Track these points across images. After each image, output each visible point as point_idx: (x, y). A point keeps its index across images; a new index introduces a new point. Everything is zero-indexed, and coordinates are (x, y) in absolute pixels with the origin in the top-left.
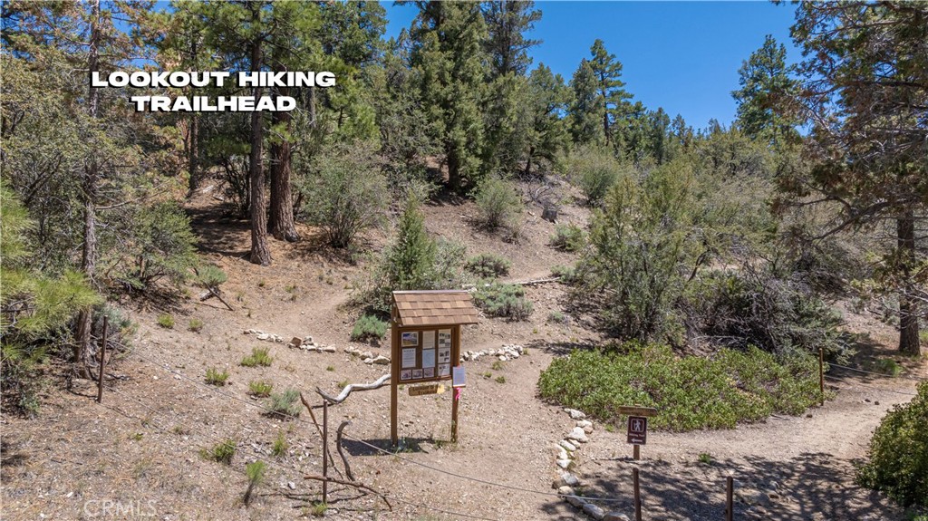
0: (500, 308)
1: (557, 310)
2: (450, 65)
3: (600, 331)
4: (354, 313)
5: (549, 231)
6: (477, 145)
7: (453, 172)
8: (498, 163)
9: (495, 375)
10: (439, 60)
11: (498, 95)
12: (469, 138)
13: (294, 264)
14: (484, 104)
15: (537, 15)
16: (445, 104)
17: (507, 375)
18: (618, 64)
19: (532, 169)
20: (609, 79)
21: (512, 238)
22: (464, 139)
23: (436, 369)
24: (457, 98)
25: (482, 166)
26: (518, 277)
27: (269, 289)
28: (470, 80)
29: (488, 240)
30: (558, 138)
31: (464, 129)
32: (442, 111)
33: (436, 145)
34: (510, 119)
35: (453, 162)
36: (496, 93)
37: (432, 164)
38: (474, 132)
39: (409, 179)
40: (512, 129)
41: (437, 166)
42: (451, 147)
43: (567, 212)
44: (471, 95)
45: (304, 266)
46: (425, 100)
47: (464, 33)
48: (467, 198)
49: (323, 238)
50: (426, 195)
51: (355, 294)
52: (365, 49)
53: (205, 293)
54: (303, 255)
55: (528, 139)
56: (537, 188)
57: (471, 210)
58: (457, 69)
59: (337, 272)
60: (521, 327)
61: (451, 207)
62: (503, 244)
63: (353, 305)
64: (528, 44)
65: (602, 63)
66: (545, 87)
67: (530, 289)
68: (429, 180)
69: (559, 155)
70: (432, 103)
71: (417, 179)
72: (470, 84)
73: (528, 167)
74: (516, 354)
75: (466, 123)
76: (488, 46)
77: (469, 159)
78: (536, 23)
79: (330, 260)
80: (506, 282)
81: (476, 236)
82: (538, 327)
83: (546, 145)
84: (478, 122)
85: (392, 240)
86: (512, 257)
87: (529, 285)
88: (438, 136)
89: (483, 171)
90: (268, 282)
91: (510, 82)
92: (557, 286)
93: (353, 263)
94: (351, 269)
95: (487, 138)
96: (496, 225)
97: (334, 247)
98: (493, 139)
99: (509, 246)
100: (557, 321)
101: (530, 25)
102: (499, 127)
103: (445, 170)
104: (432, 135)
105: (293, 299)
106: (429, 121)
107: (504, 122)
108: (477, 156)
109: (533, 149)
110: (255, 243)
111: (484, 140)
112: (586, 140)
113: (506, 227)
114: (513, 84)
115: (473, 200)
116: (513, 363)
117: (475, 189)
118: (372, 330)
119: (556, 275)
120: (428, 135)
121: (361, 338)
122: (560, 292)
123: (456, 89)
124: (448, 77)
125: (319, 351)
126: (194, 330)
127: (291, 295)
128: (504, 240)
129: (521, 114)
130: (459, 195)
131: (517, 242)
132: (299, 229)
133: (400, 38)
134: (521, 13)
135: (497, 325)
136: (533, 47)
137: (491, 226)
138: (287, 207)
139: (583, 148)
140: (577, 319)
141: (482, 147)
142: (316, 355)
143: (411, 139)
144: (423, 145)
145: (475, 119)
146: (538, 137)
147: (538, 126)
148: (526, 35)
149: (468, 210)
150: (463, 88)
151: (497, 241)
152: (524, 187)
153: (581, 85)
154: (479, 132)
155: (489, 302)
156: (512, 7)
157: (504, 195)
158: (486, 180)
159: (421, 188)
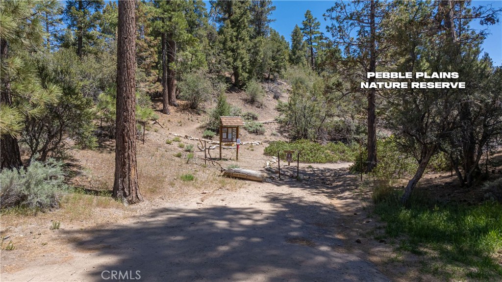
0: (254, 130)
1: (274, 132)
2: (235, 34)
3: (290, 138)
4: (203, 130)
5: (275, 103)
6: (246, 68)
7: (236, 79)
8: (255, 75)
9: (250, 149)
10: (231, 32)
11: (255, 46)
12: (243, 65)
13: (178, 114)
14: (249, 50)
15: (274, 8)
16: (233, 50)
17: (254, 149)
18: (318, 22)
19: (270, 77)
20: (313, 30)
21: (260, 106)
22: (241, 65)
23: (232, 139)
24: (238, 48)
25: (249, 76)
26: (261, 120)
27: (172, 122)
28: (244, 39)
29: (251, 107)
30: (282, 64)
31: (241, 61)
32: (232, 54)
33: (229, 68)
34: (260, 57)
35: (236, 74)
36: (254, 45)
37: (228, 75)
38: (245, 62)
39: (219, 82)
40: (261, 61)
41: (230, 76)
42: (235, 68)
43: (284, 96)
44: (244, 46)
45: (182, 115)
46: (225, 49)
47: (241, 20)
48: (242, 90)
49: (187, 105)
50: (225, 89)
51: (203, 124)
52: (197, 22)
53: (153, 122)
54: (181, 112)
55: (269, 64)
56: (272, 86)
57: (244, 95)
58: (238, 35)
59: (194, 117)
60: (261, 137)
61: (236, 93)
62: (256, 108)
63: (201, 127)
64: (269, 21)
65: (310, 22)
66: (276, 41)
67: (266, 125)
68: (226, 82)
69: (283, 71)
70: (228, 50)
71: (222, 82)
72: (243, 41)
73: (269, 76)
74: (258, 144)
75: (242, 58)
76: (252, 22)
77: (243, 74)
78: (273, 12)
79: (191, 113)
80: (256, 122)
81: (246, 105)
82: (267, 137)
83: (277, 67)
84: (247, 58)
85: (215, 105)
86: (260, 113)
87: (265, 123)
88: (230, 64)
89: (249, 78)
90: (171, 120)
91: (260, 41)
92: (276, 124)
93: (199, 114)
94: (199, 116)
95: (251, 64)
96: (254, 101)
97: (192, 108)
98: (253, 65)
99: (259, 109)
100: (274, 135)
101: (270, 13)
102: (255, 60)
103: (233, 78)
104: (228, 64)
105: (181, 125)
106: (227, 58)
107: (258, 57)
108: (246, 72)
109: (271, 69)
110: (164, 106)
111: (249, 65)
112: (297, 63)
113: (258, 102)
114: (261, 42)
115: (245, 91)
116: (257, 146)
117: (245, 86)
118: (210, 135)
119: (276, 120)
120: (226, 64)
121: (207, 137)
122: (277, 126)
123: (238, 44)
124: (234, 39)
125: (193, 140)
126: (156, 131)
127: (180, 124)
128: (257, 107)
129: (265, 54)
130: (239, 88)
131: (262, 108)
132: (178, 102)
133: (210, 12)
134: (266, 8)
135: (253, 136)
136: (272, 23)
137: (252, 101)
138: (174, 94)
139: (295, 67)
140: (282, 134)
141: (248, 69)
142: (193, 141)
143: (219, 66)
144: (224, 68)
145: (246, 57)
146: (273, 63)
147: (273, 58)
148: (269, 17)
149: (242, 95)
150: (240, 43)
151: (254, 108)
152: (266, 85)
153: (295, 37)
154: (247, 62)
155: (250, 128)
156: (263, 4)
157: (257, 89)
158: (250, 82)
159: (223, 86)
